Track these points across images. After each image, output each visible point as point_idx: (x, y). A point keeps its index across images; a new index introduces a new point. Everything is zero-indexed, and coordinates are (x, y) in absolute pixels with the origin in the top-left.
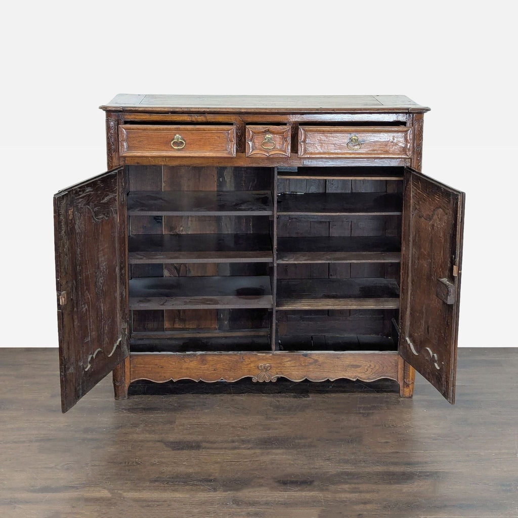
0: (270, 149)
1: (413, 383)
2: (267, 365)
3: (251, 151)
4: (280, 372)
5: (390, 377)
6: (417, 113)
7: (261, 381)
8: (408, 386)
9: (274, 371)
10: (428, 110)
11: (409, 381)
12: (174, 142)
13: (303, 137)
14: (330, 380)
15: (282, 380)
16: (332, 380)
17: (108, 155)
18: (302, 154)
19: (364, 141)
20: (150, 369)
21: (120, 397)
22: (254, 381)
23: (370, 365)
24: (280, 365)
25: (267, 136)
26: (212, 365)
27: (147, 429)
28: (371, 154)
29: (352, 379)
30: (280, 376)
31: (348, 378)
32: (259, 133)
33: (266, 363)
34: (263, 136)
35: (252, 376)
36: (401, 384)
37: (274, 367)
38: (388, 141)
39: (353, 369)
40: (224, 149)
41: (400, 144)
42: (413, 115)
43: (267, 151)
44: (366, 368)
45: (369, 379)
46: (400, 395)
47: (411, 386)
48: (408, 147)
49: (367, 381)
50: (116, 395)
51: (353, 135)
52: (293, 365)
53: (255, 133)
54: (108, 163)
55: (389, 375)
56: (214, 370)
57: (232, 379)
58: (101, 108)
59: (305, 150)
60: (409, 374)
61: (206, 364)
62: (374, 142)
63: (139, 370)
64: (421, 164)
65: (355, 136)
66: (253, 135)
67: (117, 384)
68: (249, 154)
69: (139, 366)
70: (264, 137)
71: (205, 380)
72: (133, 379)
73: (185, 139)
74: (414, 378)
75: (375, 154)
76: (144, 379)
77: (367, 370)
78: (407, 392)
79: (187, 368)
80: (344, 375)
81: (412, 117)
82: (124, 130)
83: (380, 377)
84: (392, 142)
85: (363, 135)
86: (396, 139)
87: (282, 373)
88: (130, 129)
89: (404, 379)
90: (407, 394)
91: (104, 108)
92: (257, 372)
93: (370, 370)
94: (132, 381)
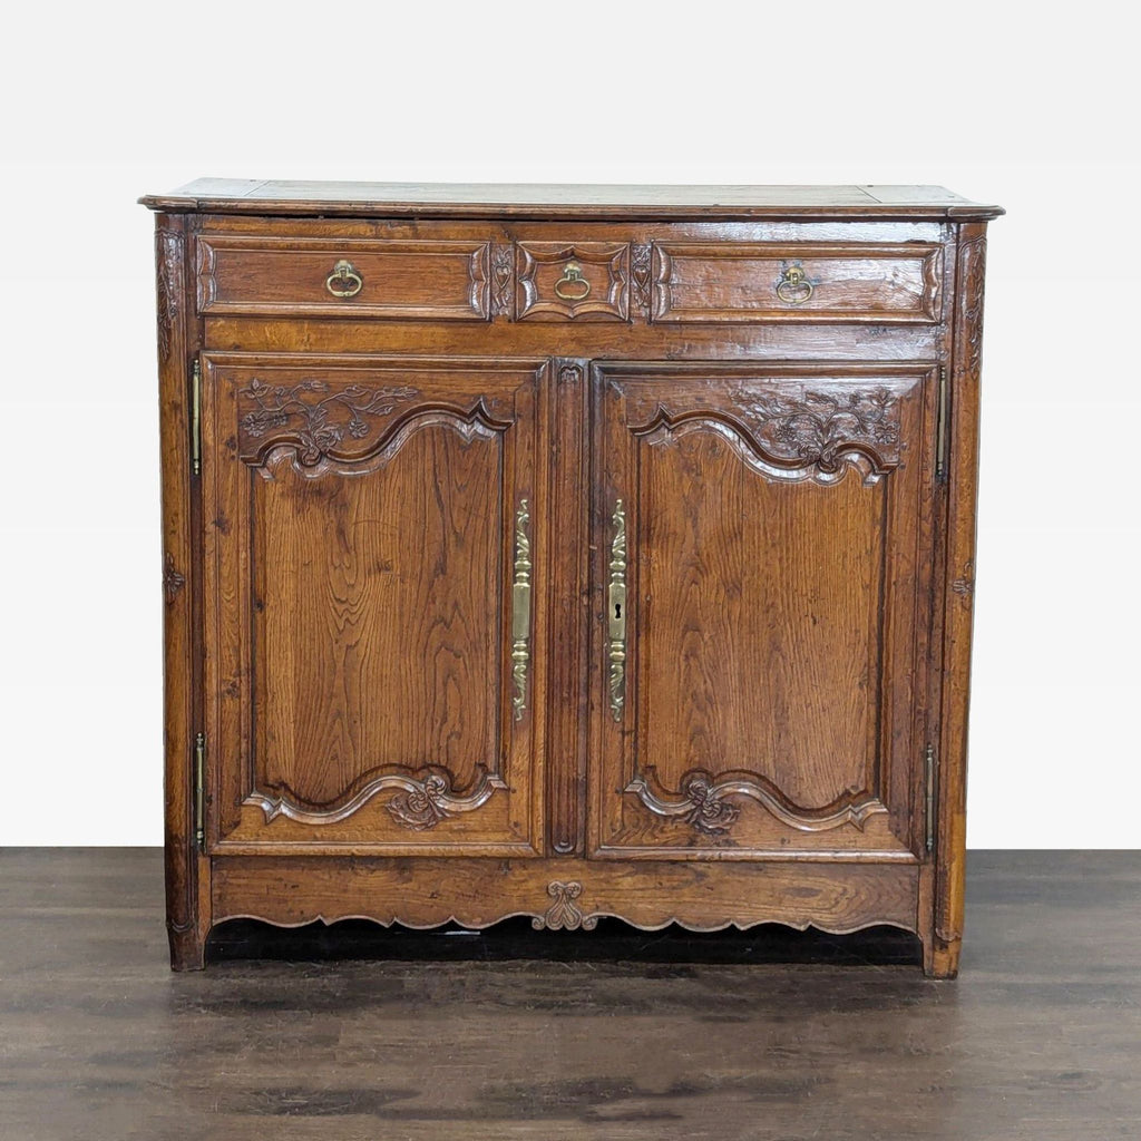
0: (577, 301)
1: (958, 939)
2: (572, 884)
3: (528, 304)
4: (605, 903)
5: (899, 922)
6: (969, 220)
7: (555, 927)
8: (944, 946)
9: (589, 900)
10: (997, 212)
11: (947, 933)
12: (334, 279)
13: (663, 269)
14: (738, 926)
15: (610, 926)
16: (742, 929)
17: (160, 324)
18: (661, 313)
19: (819, 281)
20: (264, 891)
21: (184, 964)
22: (537, 926)
23: (845, 890)
24: (604, 886)
25: (570, 266)
26: (426, 884)
27: (262, 1055)
28: (837, 313)
29: (794, 926)
30: (604, 914)
31: (786, 923)
32: (548, 259)
33: (567, 879)
34: (557, 267)
35: (531, 914)
36: (926, 939)
37: (590, 891)
38: (881, 281)
39: (798, 899)
40: (460, 298)
41: (912, 288)
42: (958, 227)
43: (569, 304)
44: (834, 896)
45: (841, 926)
46: (924, 971)
47: (952, 948)
48: (933, 295)
49: (837, 932)
50: (175, 960)
51: (791, 264)
52: (640, 886)
53: (537, 259)
54: (160, 346)
55: (897, 917)
56: (432, 897)
57: (479, 920)
58: (143, 201)
59: (669, 304)
60: (949, 915)
61: (411, 880)
62: (846, 283)
63: (235, 893)
64: (980, 354)
65: (797, 267)
66: (533, 265)
67: (178, 928)
68: (524, 314)
69: (233, 881)
70: (561, 268)
71: (406, 921)
72: (217, 917)
73: (362, 272)
74: (962, 926)
75: (846, 313)
76: (247, 916)
77: (837, 903)
78: (940, 961)
79: (361, 891)
80: (774, 916)
81: (955, 231)
82: (209, 248)
83: (873, 920)
84: (892, 283)
85: (815, 265)
86: (900, 275)
87: (611, 907)
88: (222, 245)
89: (934, 926)
90: (943, 969)
91: (150, 202)
92: (544, 902)
93: (844, 902)
94: (216, 922)
